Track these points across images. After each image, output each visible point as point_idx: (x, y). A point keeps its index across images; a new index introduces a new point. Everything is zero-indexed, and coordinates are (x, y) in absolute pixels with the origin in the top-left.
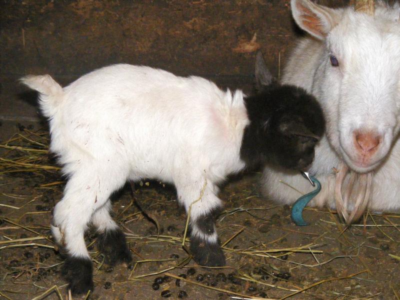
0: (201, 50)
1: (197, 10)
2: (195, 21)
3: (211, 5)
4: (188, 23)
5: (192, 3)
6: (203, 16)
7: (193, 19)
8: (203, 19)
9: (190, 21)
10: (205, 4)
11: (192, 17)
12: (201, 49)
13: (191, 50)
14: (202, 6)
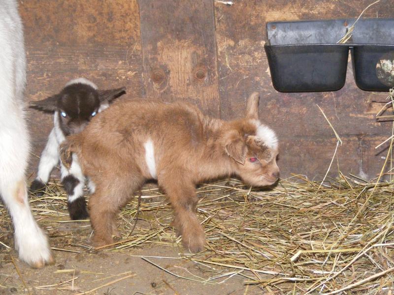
0: (46, 120)
1: (41, 85)
2: (40, 94)
3: (53, 80)
4: (34, 96)
5: (37, 79)
6: (47, 89)
7: (39, 93)
8: (47, 92)
9: (36, 94)
10: (48, 79)
11: (38, 91)
12: (47, 118)
13: (38, 119)
14: (45, 81)
